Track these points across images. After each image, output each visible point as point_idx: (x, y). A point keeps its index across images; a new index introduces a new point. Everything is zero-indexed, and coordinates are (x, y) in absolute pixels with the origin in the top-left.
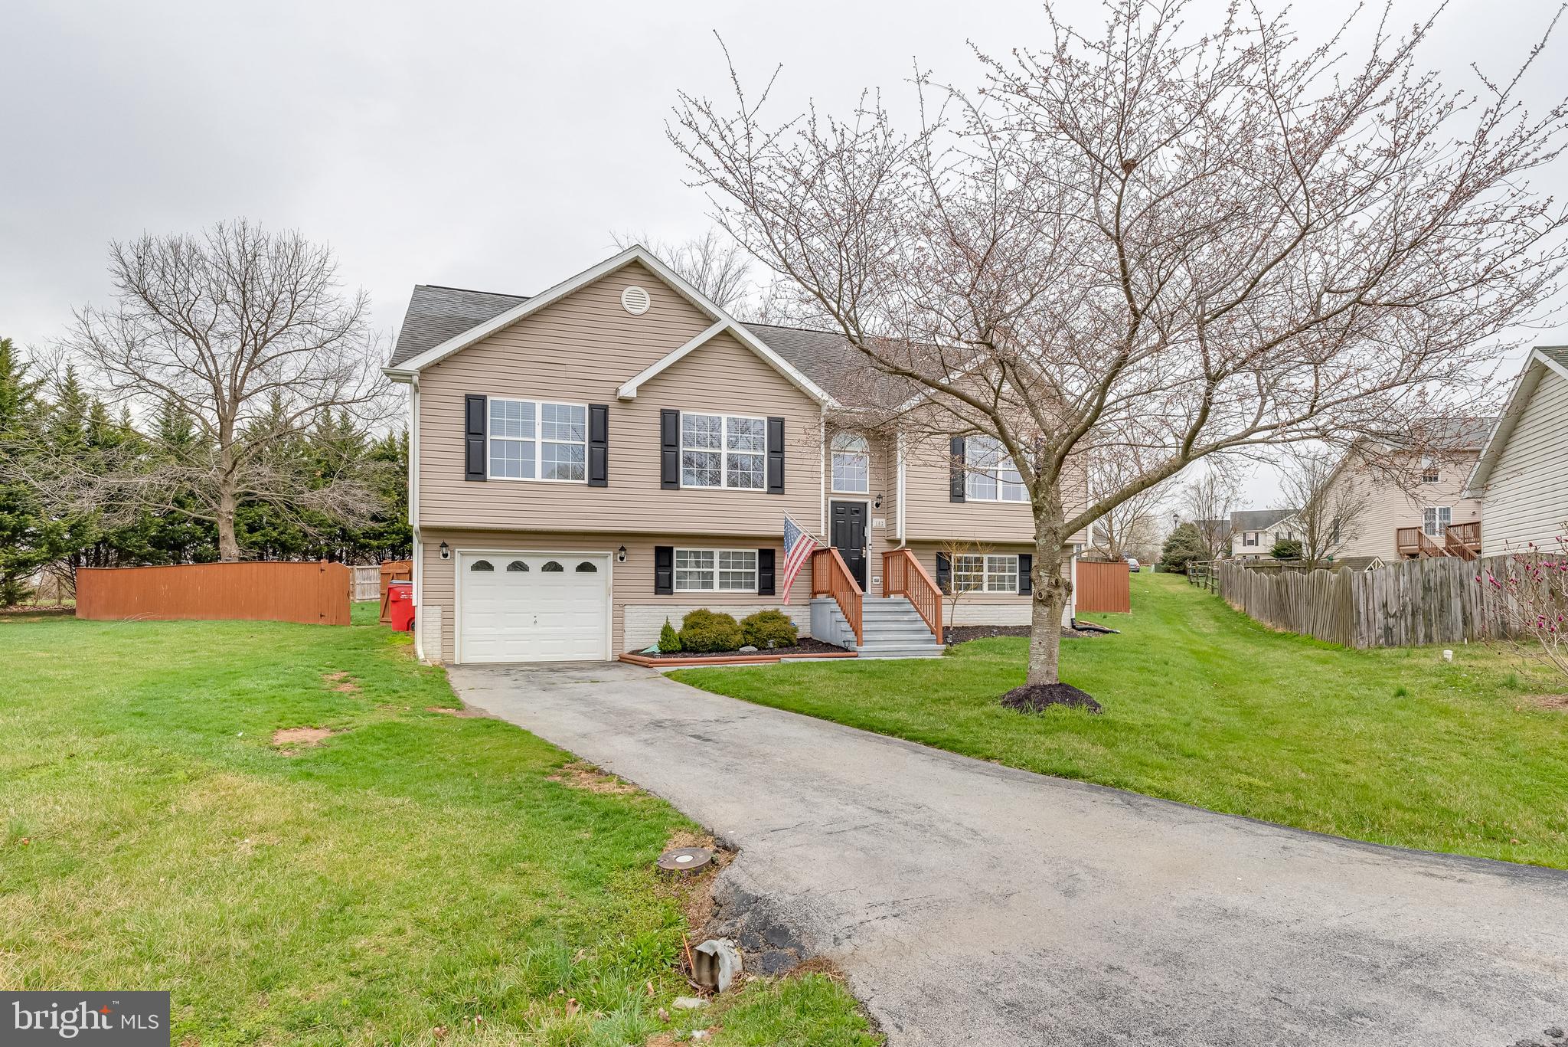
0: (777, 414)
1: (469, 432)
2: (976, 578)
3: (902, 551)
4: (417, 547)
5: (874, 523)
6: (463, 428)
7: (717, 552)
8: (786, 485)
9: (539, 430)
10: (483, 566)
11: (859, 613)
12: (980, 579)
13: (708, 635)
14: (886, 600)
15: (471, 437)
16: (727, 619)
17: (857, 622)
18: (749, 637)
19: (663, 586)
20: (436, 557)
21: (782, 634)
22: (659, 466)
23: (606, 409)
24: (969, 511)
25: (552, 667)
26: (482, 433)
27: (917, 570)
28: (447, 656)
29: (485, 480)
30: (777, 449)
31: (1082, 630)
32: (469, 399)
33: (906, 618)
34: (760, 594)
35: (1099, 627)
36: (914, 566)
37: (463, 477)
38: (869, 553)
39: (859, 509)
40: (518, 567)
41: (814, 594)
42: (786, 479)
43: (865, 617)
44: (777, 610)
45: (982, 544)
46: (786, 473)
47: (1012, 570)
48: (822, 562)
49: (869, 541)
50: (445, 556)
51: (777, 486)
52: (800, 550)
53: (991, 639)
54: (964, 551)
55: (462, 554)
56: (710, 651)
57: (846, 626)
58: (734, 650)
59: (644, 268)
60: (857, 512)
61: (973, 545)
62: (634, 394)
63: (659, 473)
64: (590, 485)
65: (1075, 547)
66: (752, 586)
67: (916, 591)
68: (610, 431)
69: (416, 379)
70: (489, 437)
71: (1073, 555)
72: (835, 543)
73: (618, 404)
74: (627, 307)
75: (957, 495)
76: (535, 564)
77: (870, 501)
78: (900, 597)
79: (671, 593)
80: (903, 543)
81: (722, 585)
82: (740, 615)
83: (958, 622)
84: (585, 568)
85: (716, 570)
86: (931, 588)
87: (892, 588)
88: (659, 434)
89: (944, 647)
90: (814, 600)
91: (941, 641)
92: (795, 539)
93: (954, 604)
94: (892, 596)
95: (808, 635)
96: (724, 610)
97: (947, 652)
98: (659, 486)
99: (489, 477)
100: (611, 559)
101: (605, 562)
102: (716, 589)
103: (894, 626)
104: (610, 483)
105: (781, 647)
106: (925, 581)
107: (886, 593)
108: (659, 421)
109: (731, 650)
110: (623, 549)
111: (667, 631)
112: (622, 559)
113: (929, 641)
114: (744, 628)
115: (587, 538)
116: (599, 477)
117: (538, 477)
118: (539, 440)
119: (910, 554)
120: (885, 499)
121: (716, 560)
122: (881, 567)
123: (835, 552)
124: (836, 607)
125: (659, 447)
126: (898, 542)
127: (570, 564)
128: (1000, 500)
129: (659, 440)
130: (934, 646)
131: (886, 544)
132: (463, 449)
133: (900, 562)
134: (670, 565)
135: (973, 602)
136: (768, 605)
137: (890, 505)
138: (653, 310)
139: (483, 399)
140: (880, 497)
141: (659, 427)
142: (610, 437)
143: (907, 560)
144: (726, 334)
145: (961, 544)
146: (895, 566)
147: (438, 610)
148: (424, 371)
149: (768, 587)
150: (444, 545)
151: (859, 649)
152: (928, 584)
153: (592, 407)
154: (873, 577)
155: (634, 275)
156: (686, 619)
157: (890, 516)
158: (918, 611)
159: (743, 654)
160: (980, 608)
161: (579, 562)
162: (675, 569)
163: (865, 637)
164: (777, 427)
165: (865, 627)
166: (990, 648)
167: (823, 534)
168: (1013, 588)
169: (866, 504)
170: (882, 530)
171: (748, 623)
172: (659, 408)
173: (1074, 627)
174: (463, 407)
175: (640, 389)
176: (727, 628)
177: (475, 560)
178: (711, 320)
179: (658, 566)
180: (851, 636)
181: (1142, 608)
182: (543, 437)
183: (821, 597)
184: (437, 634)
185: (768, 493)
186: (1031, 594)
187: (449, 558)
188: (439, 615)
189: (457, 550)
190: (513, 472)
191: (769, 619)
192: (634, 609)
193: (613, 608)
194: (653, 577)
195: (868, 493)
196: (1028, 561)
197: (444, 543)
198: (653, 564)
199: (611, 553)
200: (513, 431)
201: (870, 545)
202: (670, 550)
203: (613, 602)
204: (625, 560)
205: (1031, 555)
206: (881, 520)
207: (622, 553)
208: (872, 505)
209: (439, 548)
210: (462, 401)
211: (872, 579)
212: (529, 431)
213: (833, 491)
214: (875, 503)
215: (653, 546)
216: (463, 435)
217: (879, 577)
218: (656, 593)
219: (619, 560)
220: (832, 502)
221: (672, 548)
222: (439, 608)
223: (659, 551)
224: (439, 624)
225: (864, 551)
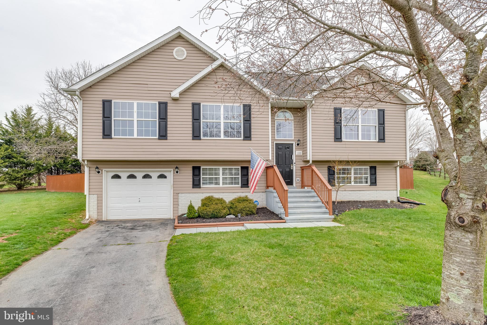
0: (247, 102)
1: (104, 117)
2: (347, 179)
3: (310, 166)
4: (86, 170)
5: (297, 153)
6: (101, 115)
7: (221, 168)
8: (252, 136)
9: (135, 115)
10: (117, 177)
11: (286, 198)
12: (350, 178)
13: (210, 210)
14: (302, 190)
15: (105, 119)
16: (221, 201)
17: (285, 204)
18: (231, 210)
19: (196, 184)
20: (94, 172)
21: (248, 209)
22: (191, 129)
23: (166, 104)
24: (344, 146)
26: (110, 117)
27: (318, 176)
28: (99, 217)
29: (111, 138)
30: (248, 120)
31: (403, 203)
32: (104, 102)
33: (312, 200)
34: (241, 187)
35: (412, 200)
36: (316, 174)
37: (101, 137)
38: (294, 167)
39: (289, 147)
40: (132, 177)
41: (268, 187)
42: (252, 133)
43: (289, 200)
44: (247, 196)
45: (352, 162)
46: (252, 130)
47: (366, 174)
48: (270, 171)
49: (294, 161)
50: (99, 172)
51: (248, 137)
52: (259, 166)
53: (358, 211)
54: (343, 165)
55: (107, 172)
56: (210, 218)
57: (280, 205)
59: (184, 39)
60: (288, 148)
61: (348, 162)
62: (178, 96)
63: (191, 132)
64: (159, 139)
65: (398, 162)
66: (238, 183)
67: (318, 185)
68: (168, 114)
69: (77, 93)
70: (113, 119)
71: (398, 166)
72: (278, 163)
73: (172, 102)
74: (176, 57)
75: (338, 138)
76: (139, 175)
77: (294, 143)
78: (309, 189)
79: (200, 188)
80: (311, 162)
81: (223, 184)
82: (228, 198)
83: (339, 199)
84: (162, 176)
85: (221, 176)
86: (325, 185)
87: (306, 183)
88: (191, 114)
89: (333, 217)
90: (267, 190)
91: (332, 213)
92: (257, 161)
93: (337, 191)
94: (306, 188)
95: (264, 206)
96: (221, 196)
97: (335, 220)
98: (191, 138)
99: (113, 136)
100: (172, 172)
101: (170, 174)
102: (221, 185)
103: (306, 205)
104: (168, 138)
105: (247, 215)
106: (322, 181)
107: (303, 186)
108: (191, 108)
109: (222, 217)
110: (177, 168)
111: (191, 208)
112: (177, 172)
113: (325, 213)
114: (229, 206)
115: (162, 163)
116: (163, 136)
117: (135, 136)
118: (135, 119)
119: (314, 168)
120: (302, 142)
121: (221, 172)
122: (300, 174)
123: (276, 168)
124: (276, 195)
125: (191, 120)
126: (308, 161)
127: (155, 175)
128: (360, 140)
129: (191, 117)
130: (327, 216)
131: (302, 163)
132: (101, 124)
133: (310, 171)
134: (199, 175)
135: (347, 189)
136: (243, 193)
137: (304, 144)
138: (188, 58)
139: (110, 101)
140: (299, 141)
141: (191, 111)
142: (168, 117)
143: (313, 170)
144: (222, 66)
145: (340, 162)
146: (307, 173)
147: (96, 196)
148: (84, 90)
149: (245, 184)
150: (97, 168)
151: (286, 218)
152: (324, 183)
153: (160, 103)
155: (180, 42)
156: (202, 200)
157: (304, 149)
158: (318, 196)
160: (350, 192)
161: (159, 174)
162: (202, 176)
163: (290, 211)
164: (247, 109)
165: (289, 205)
166: (360, 217)
167: (270, 159)
168: (367, 182)
169: (292, 144)
170: (301, 156)
171: (231, 203)
172: (191, 102)
173: (399, 201)
174: (101, 106)
175: (181, 94)
176: (220, 206)
177: (113, 174)
178: (214, 59)
179: (194, 175)
180: (282, 211)
182: (138, 117)
183: (271, 189)
184: (95, 207)
185: (244, 140)
186: (376, 185)
187: (100, 173)
188: (96, 199)
189: (104, 170)
190: (124, 134)
191: (242, 201)
192: (183, 195)
193: (173, 194)
194: (191, 180)
195: (293, 139)
196: (374, 169)
197: (97, 167)
198: (191, 174)
199: (172, 170)
200: (124, 115)
201: (295, 163)
202: (199, 168)
203: (173, 192)
204: (178, 173)
205: (376, 166)
206: (300, 151)
207: (177, 170)
208: (295, 144)
209: (95, 169)
210: (101, 103)
211: (296, 179)
212: (131, 114)
213: (276, 139)
214: (297, 143)
215: (191, 166)
216: (101, 118)
217: (299, 179)
218: (193, 188)
219: (176, 173)
220: (276, 144)
221: (200, 167)
222: (97, 195)
223: (194, 168)
224: (96, 202)
225: (292, 166)
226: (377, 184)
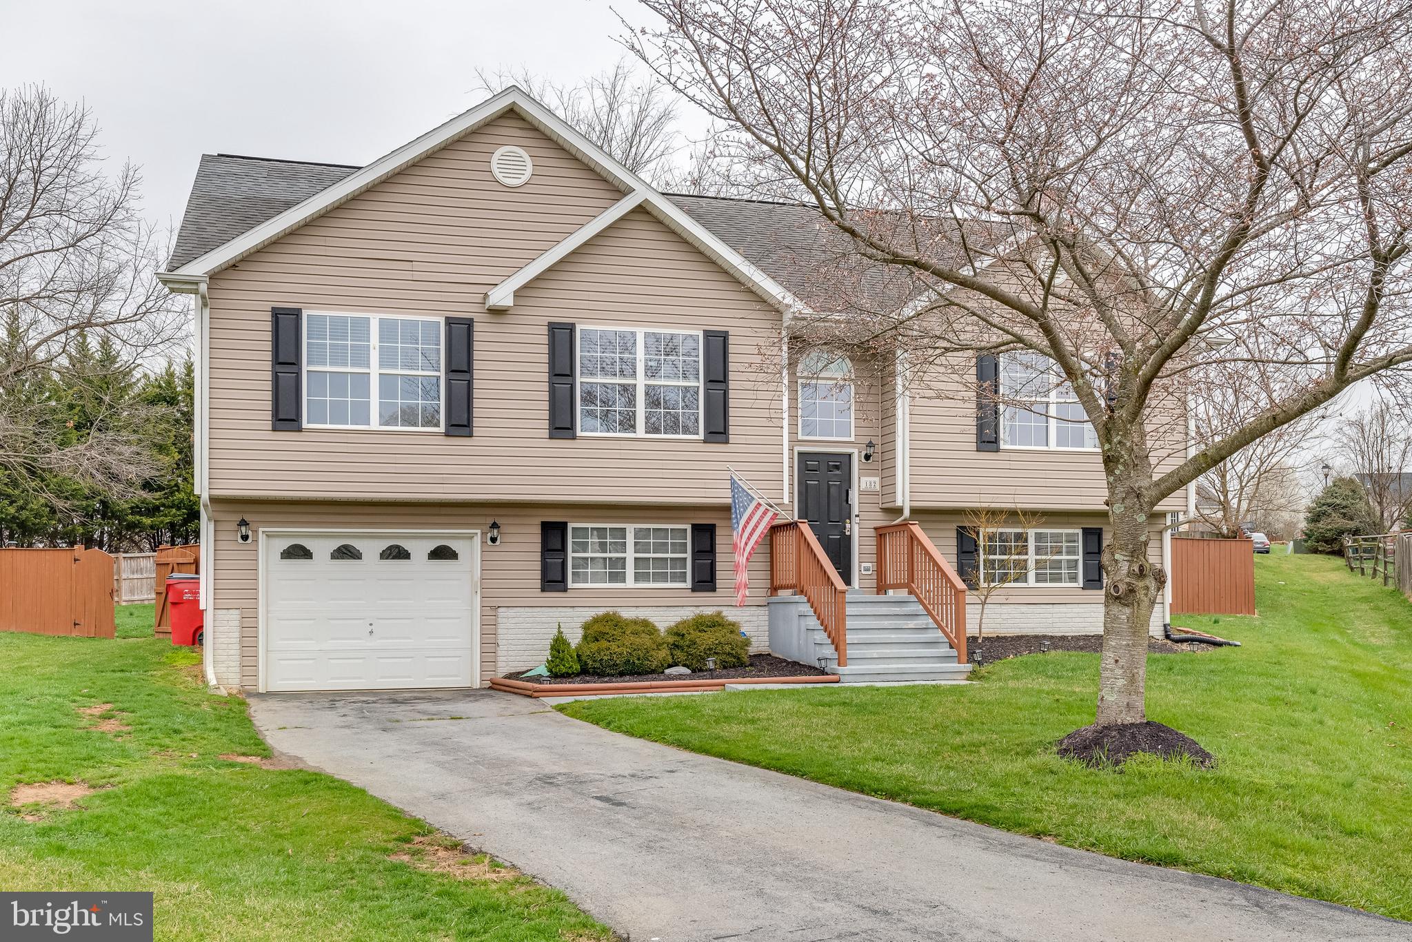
0: (717, 325)
1: (277, 361)
2: (1017, 564)
3: (904, 525)
4: (206, 527)
5: (863, 482)
6: (269, 356)
7: (630, 528)
8: (732, 430)
9: (374, 356)
10: (298, 552)
11: (841, 618)
12: (1023, 565)
13: (618, 649)
14: (882, 598)
15: (280, 368)
16: (646, 627)
17: (837, 630)
18: (678, 653)
19: (553, 579)
20: (231, 537)
21: (727, 648)
22: (546, 405)
23: (469, 324)
24: (1006, 465)
25: (396, 697)
26: (296, 363)
27: (927, 553)
28: (248, 681)
29: (300, 430)
30: (718, 377)
31: (1177, 641)
32: (277, 314)
33: (912, 624)
34: (694, 590)
35: (1207, 636)
36: (924, 548)
37: (269, 425)
38: (856, 528)
39: (840, 464)
40: (346, 553)
41: (774, 589)
42: (732, 421)
43: (849, 623)
44: (719, 614)
45: (1025, 513)
46: (732, 412)
47: (1071, 551)
48: (786, 542)
49: (855, 511)
50: (245, 538)
51: (718, 432)
52: (753, 523)
53: (1040, 656)
54: (999, 524)
55: (269, 536)
56: (622, 674)
57: (821, 636)
58: (655, 671)
59: (523, 119)
60: (837, 467)
61: (1012, 515)
62: (509, 302)
63: (546, 415)
64: (447, 434)
65: (1169, 517)
66: (682, 578)
67: (926, 585)
68: (476, 355)
69: (203, 287)
70: (305, 368)
71: (1166, 528)
72: (804, 513)
73: (487, 317)
74: (500, 177)
75: (988, 440)
76: (371, 548)
77: (856, 451)
78: (903, 594)
79: (565, 590)
80: (907, 513)
81: (638, 577)
82: (664, 620)
83: (990, 630)
84: (442, 553)
85: (630, 555)
86: (948, 580)
87: (890, 579)
88: (545, 358)
89: (969, 667)
90: (774, 599)
91: (965, 658)
92: (745, 508)
93: (984, 603)
94: (891, 592)
95: (764, 649)
96: (641, 614)
97: (973, 675)
98: (546, 433)
99: (305, 425)
100: (478, 540)
101: (470, 545)
102: (630, 582)
103: (894, 636)
104: (476, 431)
105: (725, 668)
106: (940, 569)
107: (881, 588)
108: (545, 340)
109: (653, 672)
110: (495, 526)
111: (559, 645)
112: (494, 540)
113: (946, 658)
114: (671, 640)
115: (444, 510)
116: (460, 423)
117: (375, 424)
118: (375, 370)
119: (917, 530)
120: (878, 448)
121: (630, 540)
122: (874, 549)
123: (805, 528)
124: (806, 609)
125: (545, 377)
126: (899, 511)
127: (419, 549)
128: (1053, 446)
129: (545, 368)
130: (954, 666)
131: (880, 515)
132: (269, 385)
133: (903, 541)
134: (563, 549)
135: (1012, 599)
136: (705, 604)
137: (887, 456)
138: (536, 180)
139: (297, 313)
140: (870, 445)
141: (545, 349)
142: (476, 365)
143: (913, 538)
144: (643, 210)
145: (993, 513)
146: (896, 547)
147: (235, 614)
148: (215, 276)
149: (705, 581)
150: (243, 523)
151: (841, 670)
152: (944, 574)
153: (450, 322)
154: (862, 564)
155: (510, 129)
156: (586, 627)
157: (886, 473)
158: (929, 613)
159: (670, 678)
160: (1024, 608)
161: (432, 545)
162: (570, 554)
163: (850, 652)
164: (717, 344)
165: (850, 637)
166: (1039, 669)
167: (786, 501)
168: (1073, 578)
169: (850, 456)
170: (875, 494)
171: (677, 632)
172: (546, 321)
173: (1167, 637)
174: (268, 326)
175: (518, 294)
176: (646, 640)
177: (285, 544)
178: (619, 191)
179: (546, 550)
180: (829, 651)
181: (1274, 607)
182: (381, 365)
183: (784, 594)
184: (235, 650)
185: (705, 441)
186: (1100, 587)
187: (250, 541)
188: (237, 623)
189: (261, 530)
190: (339, 417)
191: (708, 626)
192: (511, 612)
193: (482, 611)
194: (538, 566)
195: (852, 439)
196: (1095, 538)
197: (243, 520)
198: (538, 548)
199: (479, 532)
200: (338, 359)
201: (857, 516)
202: (562, 527)
203: (481, 601)
204: (498, 543)
205: (1101, 529)
206: (873, 479)
207: (494, 532)
208: (860, 456)
209: (236, 528)
210: (268, 316)
211: (860, 566)
212: (361, 357)
213: (800, 437)
214: (863, 453)
215: (538, 521)
216: (268, 366)
217: (870, 565)
218: (543, 590)
219: (489, 543)
220: (800, 454)
221: (565, 524)
222: (237, 612)
223: (547, 527)
224: (237, 635)
225: (848, 526)
226: (1105, 582)
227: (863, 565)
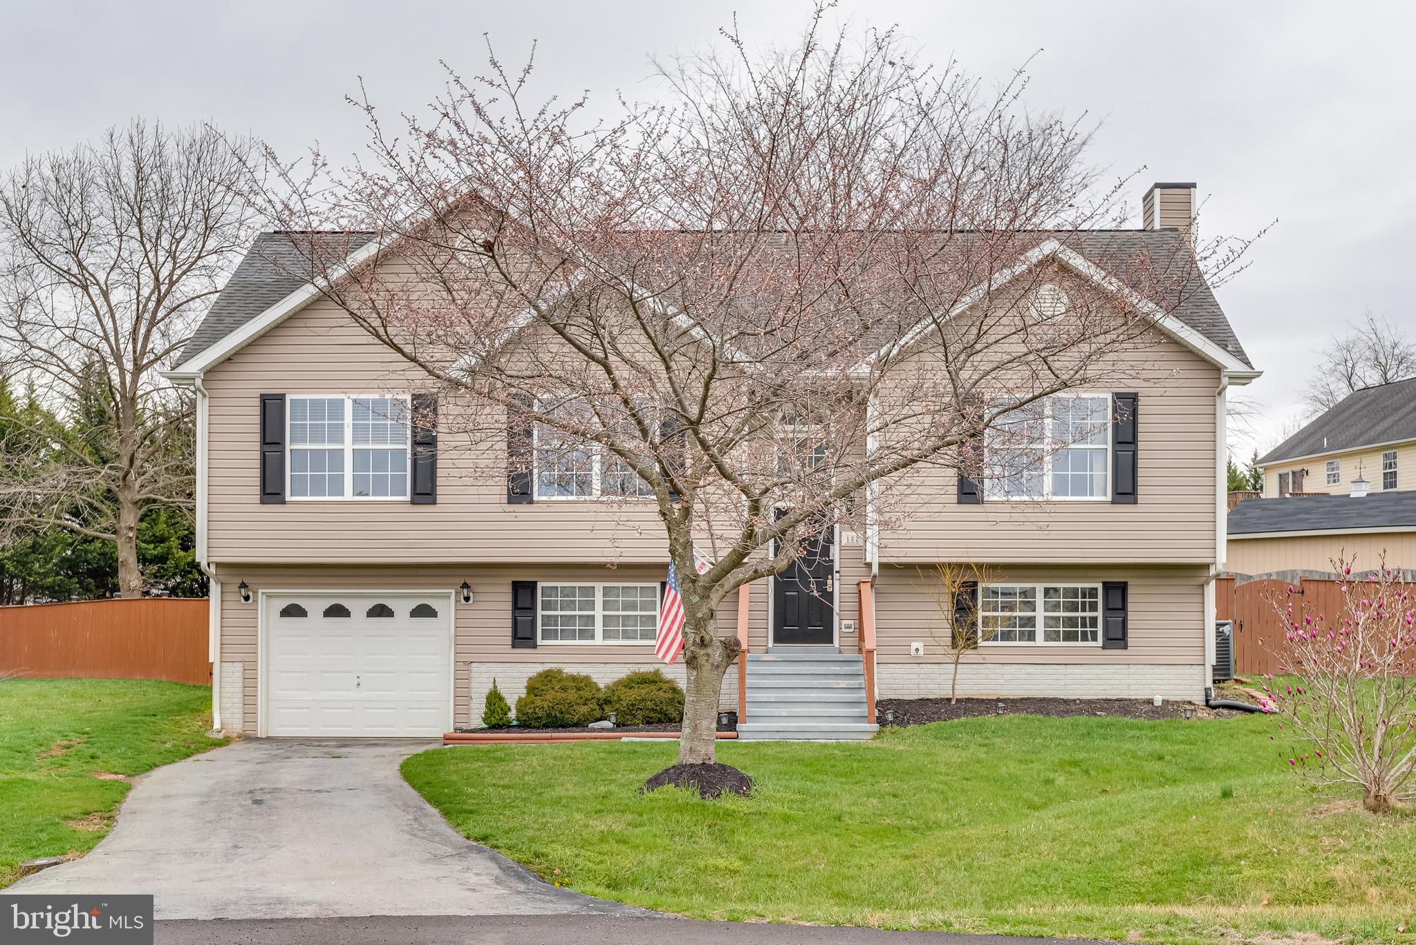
1: (264, 442)
2: (1023, 622)
4: (214, 589)
5: (845, 538)
6: (257, 437)
7: (599, 586)
9: (348, 433)
10: (293, 611)
11: (742, 676)
12: (1031, 621)
15: (267, 448)
17: (740, 688)
18: (609, 708)
19: (523, 637)
20: (235, 598)
22: (505, 473)
23: (434, 399)
26: (279, 444)
28: (249, 726)
29: (284, 502)
32: (265, 400)
37: (257, 499)
38: (837, 584)
40: (337, 611)
47: (1090, 607)
49: (836, 568)
50: (247, 598)
54: (1002, 579)
55: (269, 596)
58: (580, 724)
63: (505, 481)
64: (413, 502)
65: (1212, 569)
68: (440, 427)
69: (198, 382)
70: (288, 447)
71: (1209, 582)
73: (450, 392)
74: (463, 259)
75: (970, 493)
76: (359, 608)
79: (535, 646)
80: (875, 569)
81: (606, 635)
82: (609, 676)
84: (424, 611)
85: (599, 613)
88: (504, 428)
89: (876, 727)
91: (874, 718)
97: (878, 735)
98: (505, 499)
99: (288, 498)
100: (452, 598)
101: (446, 604)
102: (599, 640)
104: (439, 499)
105: (646, 722)
109: (576, 725)
110: (465, 586)
111: (494, 699)
112: (467, 599)
113: (860, 718)
114: (603, 696)
115: (421, 572)
116: (424, 492)
117: (348, 495)
118: (348, 446)
121: (599, 599)
122: (856, 606)
125: (504, 446)
128: (1049, 496)
130: (863, 725)
131: (856, 570)
132: (257, 464)
134: (532, 608)
135: (1016, 660)
139: (281, 398)
142: (440, 437)
147: (238, 667)
148: (211, 372)
150: (243, 585)
151: (738, 726)
153: (415, 398)
154: (842, 621)
156: (528, 682)
159: (593, 730)
161: (413, 604)
162: (540, 613)
168: (1091, 637)
170: (851, 549)
173: (1207, 702)
174: (257, 411)
177: (284, 603)
179: (516, 607)
182: (355, 441)
184: (238, 698)
186: (1126, 647)
187: (251, 601)
188: (240, 674)
189: (260, 591)
190: (318, 489)
192: (484, 667)
193: (455, 666)
194: (509, 623)
196: (1119, 593)
197: (243, 583)
198: (509, 606)
199: (453, 591)
200: (317, 436)
201: (837, 572)
202: (532, 586)
203: (455, 657)
204: (471, 601)
205: (1126, 583)
206: (854, 534)
207: (465, 591)
208: (841, 510)
209: (237, 590)
210: (257, 402)
211: (840, 624)
212: (336, 434)
214: (845, 507)
215: (510, 580)
216: (257, 446)
217: (851, 622)
218: (514, 646)
219: (463, 601)
221: (535, 583)
222: (241, 664)
223: (516, 586)
224: (240, 685)
225: (829, 582)
226: (1130, 641)
227: (844, 622)
